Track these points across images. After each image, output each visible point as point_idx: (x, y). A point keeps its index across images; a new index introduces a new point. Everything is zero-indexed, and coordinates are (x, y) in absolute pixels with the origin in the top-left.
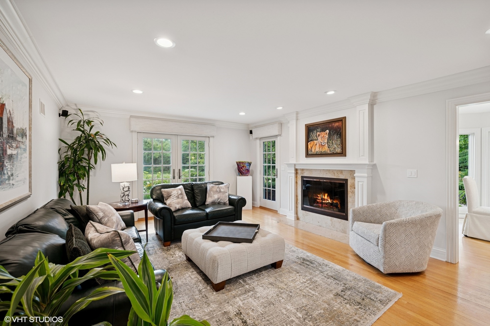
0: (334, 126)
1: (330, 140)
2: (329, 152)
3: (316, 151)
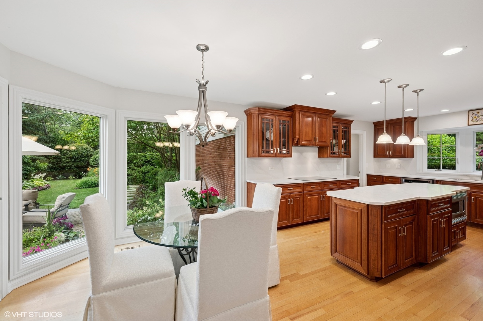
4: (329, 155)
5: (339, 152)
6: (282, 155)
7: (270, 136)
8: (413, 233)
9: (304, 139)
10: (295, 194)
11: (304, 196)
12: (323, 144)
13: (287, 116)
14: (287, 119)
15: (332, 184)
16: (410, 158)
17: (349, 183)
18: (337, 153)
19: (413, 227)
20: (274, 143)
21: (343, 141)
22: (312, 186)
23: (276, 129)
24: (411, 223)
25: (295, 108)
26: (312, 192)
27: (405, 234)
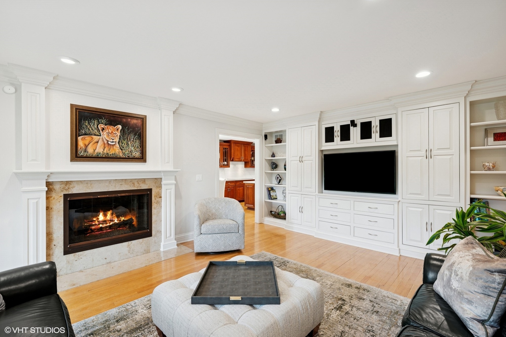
0: (131, 123)
1: (124, 140)
2: (121, 155)
3: (96, 151)
4: (250, 166)
6: (225, 166)
9: (236, 158)
10: (232, 186)
11: (236, 187)
13: (227, 146)
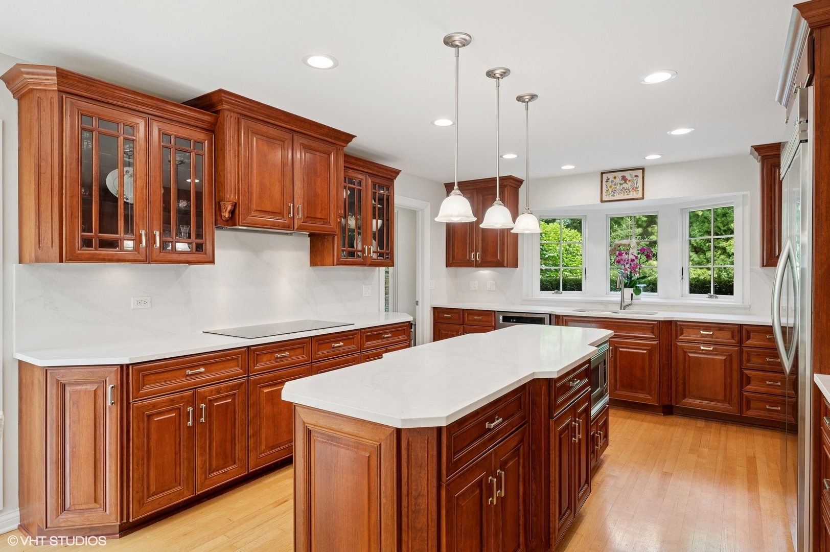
4: (338, 259)
5: (363, 251)
6: (175, 256)
7: (121, 184)
8: (521, 480)
9: (254, 207)
10: (213, 387)
11: (251, 388)
12: (318, 227)
13: (194, 126)
14: (199, 135)
15: (341, 341)
16: (512, 267)
17: (387, 333)
18: (359, 253)
19: (521, 461)
20: (137, 211)
21: (374, 221)
22: (279, 352)
23: (148, 162)
24: (516, 453)
25: (221, 102)
26: (277, 373)
27: (503, 495)
